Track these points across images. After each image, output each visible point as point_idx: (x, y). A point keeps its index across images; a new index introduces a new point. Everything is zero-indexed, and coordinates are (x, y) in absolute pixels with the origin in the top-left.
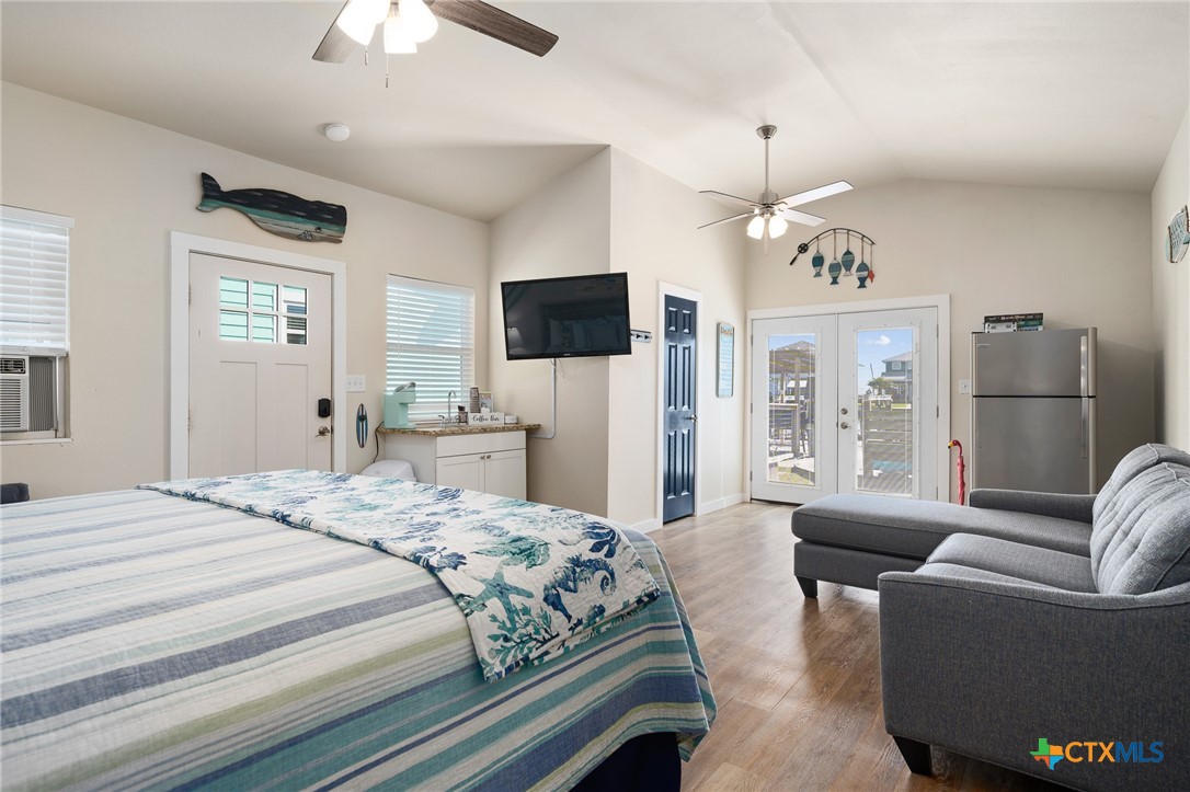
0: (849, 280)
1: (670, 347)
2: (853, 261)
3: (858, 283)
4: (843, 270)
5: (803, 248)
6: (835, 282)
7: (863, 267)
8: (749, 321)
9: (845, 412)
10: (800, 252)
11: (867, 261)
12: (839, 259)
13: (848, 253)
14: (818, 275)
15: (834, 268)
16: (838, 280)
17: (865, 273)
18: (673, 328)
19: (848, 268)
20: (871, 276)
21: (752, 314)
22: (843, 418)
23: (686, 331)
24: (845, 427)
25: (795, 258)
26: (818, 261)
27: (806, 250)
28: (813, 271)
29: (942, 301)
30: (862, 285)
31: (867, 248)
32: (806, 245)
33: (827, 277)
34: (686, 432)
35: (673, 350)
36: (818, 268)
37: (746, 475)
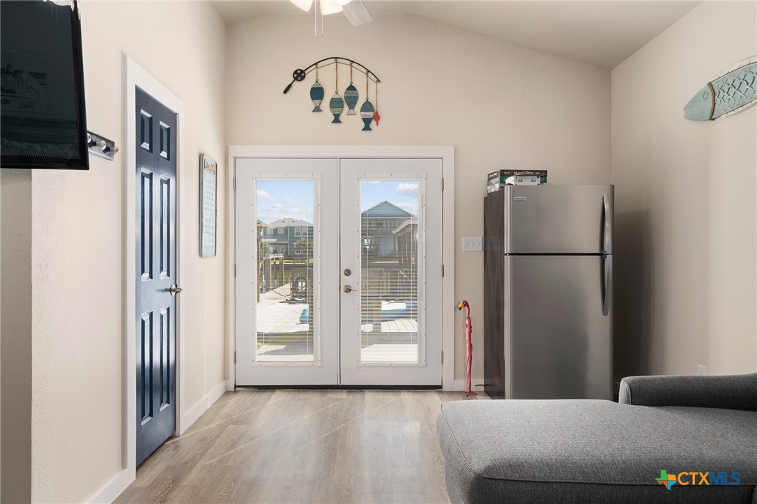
0: (353, 120)
1: (143, 176)
2: (356, 98)
3: (363, 125)
4: (346, 108)
5: (299, 75)
6: (337, 120)
7: (367, 106)
8: (231, 161)
9: (348, 273)
10: (296, 79)
11: (373, 101)
12: (342, 94)
13: (351, 88)
14: (317, 109)
15: (336, 103)
16: (341, 118)
17: (370, 114)
18: (146, 145)
19: (352, 104)
20: (377, 118)
21: (235, 151)
22: (346, 281)
23: (164, 154)
24: (348, 290)
25: (290, 86)
26: (317, 93)
27: (303, 78)
28: (311, 104)
29: (447, 152)
30: (367, 128)
31: (372, 85)
32: (302, 72)
33: (327, 113)
34: (164, 312)
35: (147, 180)
36: (317, 101)
37: (230, 357)
